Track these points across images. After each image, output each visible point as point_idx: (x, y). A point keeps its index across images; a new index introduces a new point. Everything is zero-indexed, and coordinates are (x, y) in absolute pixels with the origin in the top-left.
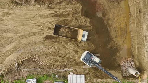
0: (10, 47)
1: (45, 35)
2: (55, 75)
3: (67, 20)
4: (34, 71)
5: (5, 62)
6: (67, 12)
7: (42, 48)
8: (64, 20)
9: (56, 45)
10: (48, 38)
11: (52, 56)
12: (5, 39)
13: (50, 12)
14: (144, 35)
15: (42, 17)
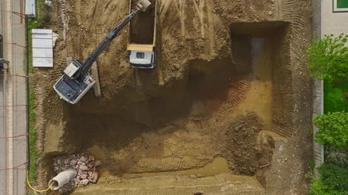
6: (198, 28)
9: (120, 2)
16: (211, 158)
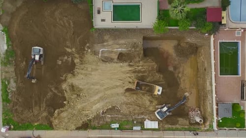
0: (97, 98)
1: (125, 88)
2: (133, 121)
3: (144, 75)
4: (116, 117)
5: (92, 109)
6: (144, 69)
7: (124, 99)
8: (141, 76)
9: (135, 97)
10: (128, 90)
11: (131, 105)
12: (92, 91)
13: (131, 69)
14: (208, 89)
15: (124, 73)
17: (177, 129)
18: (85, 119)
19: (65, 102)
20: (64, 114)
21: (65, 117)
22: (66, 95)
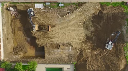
0: (73, 22)
1: (55, 28)
2: (50, 8)
3: (44, 35)
4: (61, 10)
5: (75, 15)
6: (44, 39)
7: (56, 21)
9: (49, 23)
11: (51, 18)
12: (75, 26)
13: (52, 39)
14: (5, 27)
15: (56, 37)
16: (17, 42)
17: (24, 3)
18: (79, 9)
19: (92, 19)
20: (93, 12)
21: (92, 10)
22: (92, 24)
